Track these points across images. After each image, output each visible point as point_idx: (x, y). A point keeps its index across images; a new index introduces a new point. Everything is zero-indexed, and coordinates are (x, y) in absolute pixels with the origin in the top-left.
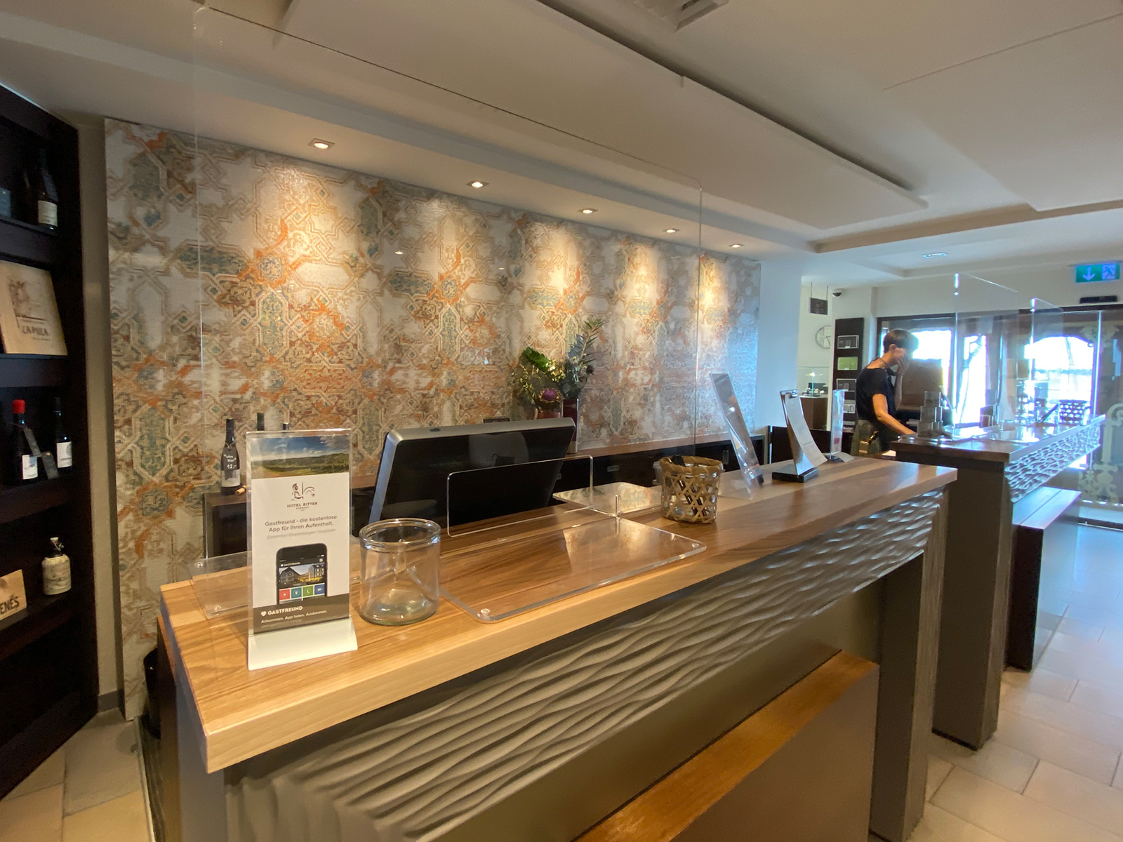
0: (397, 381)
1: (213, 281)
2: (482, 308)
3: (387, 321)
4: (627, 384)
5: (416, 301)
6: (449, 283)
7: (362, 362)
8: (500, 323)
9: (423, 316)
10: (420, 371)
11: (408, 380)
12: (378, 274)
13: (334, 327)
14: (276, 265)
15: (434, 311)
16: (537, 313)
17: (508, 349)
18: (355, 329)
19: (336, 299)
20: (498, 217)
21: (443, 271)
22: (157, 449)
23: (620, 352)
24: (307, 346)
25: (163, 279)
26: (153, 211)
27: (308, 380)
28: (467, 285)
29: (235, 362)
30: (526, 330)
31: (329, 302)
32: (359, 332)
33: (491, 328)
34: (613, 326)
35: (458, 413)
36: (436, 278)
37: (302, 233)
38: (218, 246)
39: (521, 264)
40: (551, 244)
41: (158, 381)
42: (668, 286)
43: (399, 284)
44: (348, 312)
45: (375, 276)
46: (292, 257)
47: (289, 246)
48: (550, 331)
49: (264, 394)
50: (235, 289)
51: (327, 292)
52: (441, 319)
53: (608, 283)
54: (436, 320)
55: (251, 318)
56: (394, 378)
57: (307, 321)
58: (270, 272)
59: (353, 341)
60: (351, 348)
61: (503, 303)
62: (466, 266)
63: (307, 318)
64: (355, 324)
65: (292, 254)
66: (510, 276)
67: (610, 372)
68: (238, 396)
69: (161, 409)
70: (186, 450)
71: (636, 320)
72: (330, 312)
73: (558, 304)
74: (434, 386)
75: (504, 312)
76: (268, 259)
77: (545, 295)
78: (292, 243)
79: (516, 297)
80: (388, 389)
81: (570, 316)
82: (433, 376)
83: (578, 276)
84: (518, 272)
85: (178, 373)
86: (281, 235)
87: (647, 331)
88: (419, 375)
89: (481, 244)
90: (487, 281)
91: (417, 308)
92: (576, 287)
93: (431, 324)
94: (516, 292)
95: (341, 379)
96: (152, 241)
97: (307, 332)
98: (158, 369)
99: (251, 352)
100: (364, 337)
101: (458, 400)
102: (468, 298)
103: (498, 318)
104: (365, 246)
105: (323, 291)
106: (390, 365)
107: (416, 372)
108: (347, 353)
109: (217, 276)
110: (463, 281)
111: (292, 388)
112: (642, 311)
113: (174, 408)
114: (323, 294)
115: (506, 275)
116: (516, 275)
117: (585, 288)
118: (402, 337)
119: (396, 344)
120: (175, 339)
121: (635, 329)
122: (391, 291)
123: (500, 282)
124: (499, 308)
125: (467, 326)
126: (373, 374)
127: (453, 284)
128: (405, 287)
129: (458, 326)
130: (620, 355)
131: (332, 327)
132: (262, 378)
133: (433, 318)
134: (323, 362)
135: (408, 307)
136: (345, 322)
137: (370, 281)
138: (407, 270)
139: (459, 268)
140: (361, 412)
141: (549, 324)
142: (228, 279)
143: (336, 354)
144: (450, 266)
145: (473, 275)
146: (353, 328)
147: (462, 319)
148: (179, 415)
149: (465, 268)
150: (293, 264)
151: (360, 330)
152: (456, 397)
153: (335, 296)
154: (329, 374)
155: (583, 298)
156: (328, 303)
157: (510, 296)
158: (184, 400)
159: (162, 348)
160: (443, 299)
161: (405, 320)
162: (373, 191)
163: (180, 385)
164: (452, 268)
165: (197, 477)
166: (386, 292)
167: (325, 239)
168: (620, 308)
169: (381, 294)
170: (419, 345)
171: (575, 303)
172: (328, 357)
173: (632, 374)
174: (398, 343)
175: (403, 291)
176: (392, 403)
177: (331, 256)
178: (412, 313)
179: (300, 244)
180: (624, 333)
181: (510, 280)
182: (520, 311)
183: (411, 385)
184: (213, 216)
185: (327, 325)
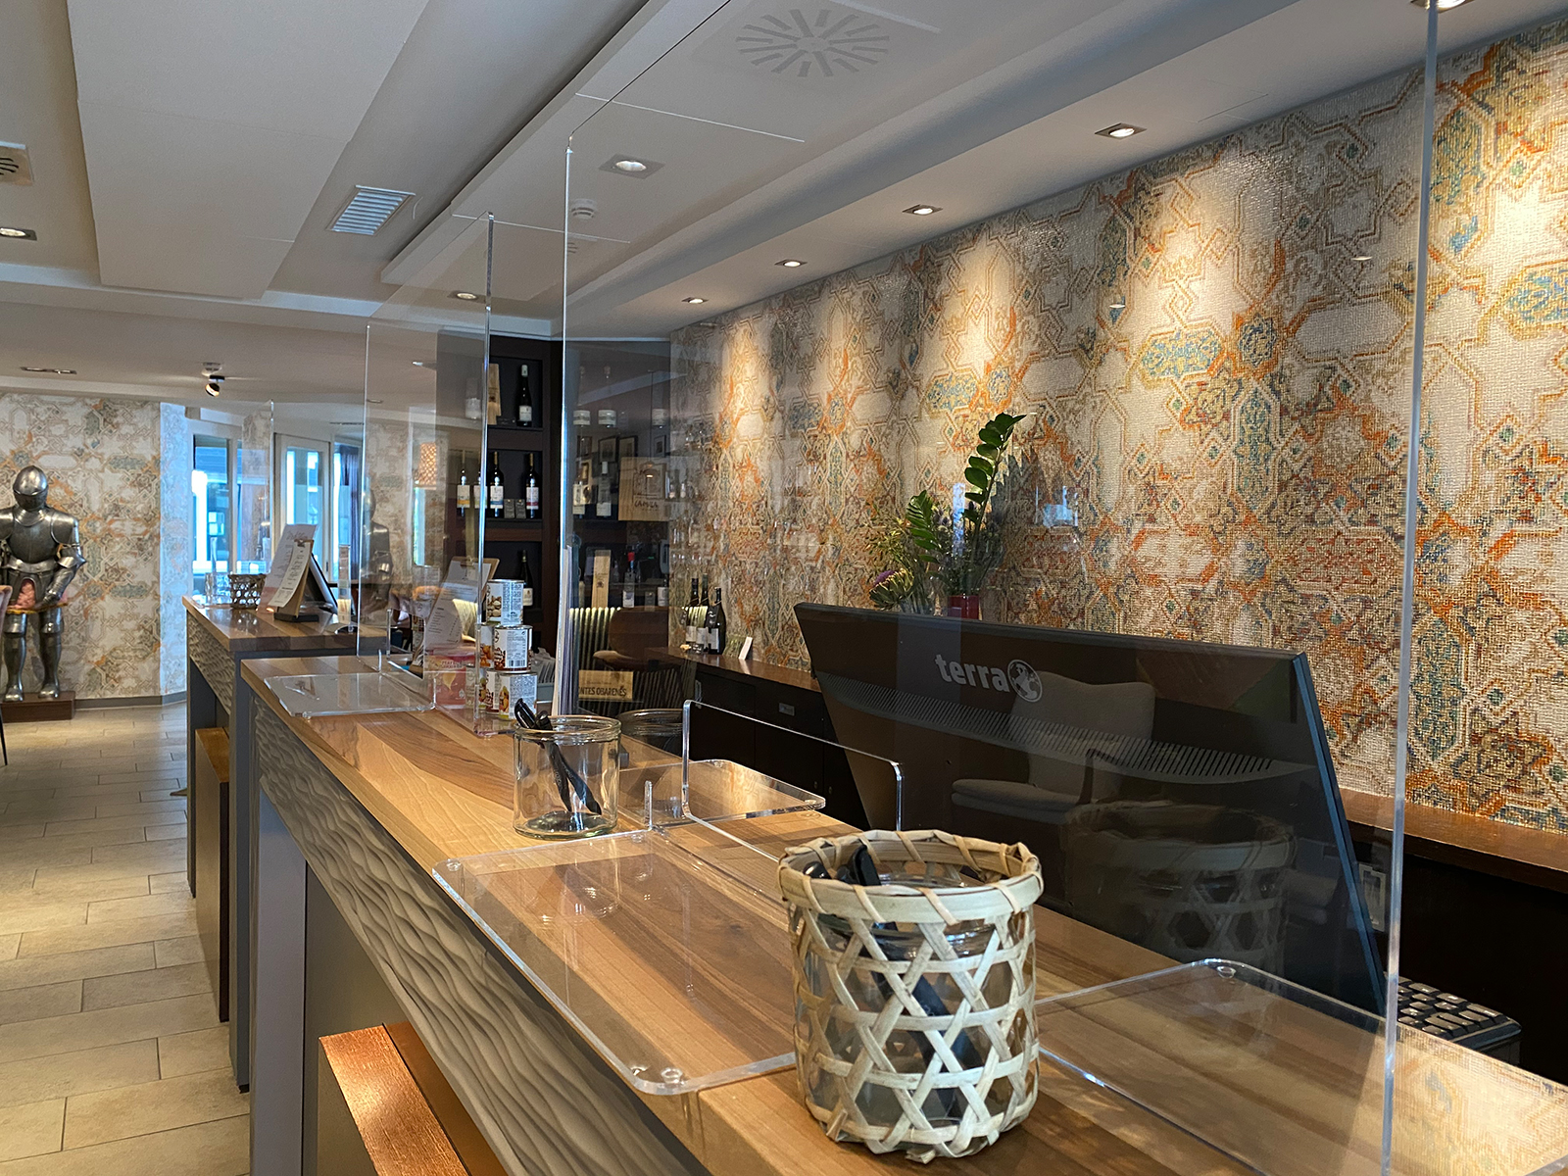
2: (870, 432)
4: (1134, 572)
5: (808, 438)
6: (836, 404)
8: (889, 455)
9: (814, 458)
10: (810, 535)
12: (783, 413)
14: (728, 425)
15: (822, 449)
16: (940, 423)
17: (898, 498)
21: (831, 388)
23: (1116, 490)
28: (854, 399)
30: (925, 459)
31: (752, 456)
33: (878, 460)
34: (1095, 423)
36: (826, 401)
39: (919, 339)
40: (965, 281)
43: (796, 420)
45: (779, 417)
52: (829, 458)
53: (1082, 316)
54: (824, 461)
59: (766, 499)
61: (894, 418)
62: (854, 371)
64: (767, 477)
66: (904, 367)
71: (1161, 393)
73: (975, 396)
75: (895, 432)
77: (953, 384)
79: (910, 403)
83: (1013, 325)
84: (915, 356)
87: (1200, 418)
89: (869, 329)
90: (876, 387)
91: (808, 447)
92: (1009, 350)
93: (820, 468)
94: (911, 393)
102: (855, 421)
103: (887, 444)
104: (774, 382)
105: (750, 444)
107: (807, 535)
110: (850, 396)
112: (1181, 365)
114: (750, 448)
115: (899, 368)
117: (1028, 347)
118: (797, 489)
119: (793, 498)
121: (1161, 417)
122: (790, 431)
123: (891, 383)
124: (889, 427)
125: (852, 465)
127: (841, 403)
128: (799, 422)
129: (844, 466)
130: (1110, 500)
131: (754, 484)
133: (822, 459)
135: (802, 448)
137: (777, 424)
138: (802, 399)
139: (846, 377)
141: (959, 442)
144: (838, 378)
145: (860, 383)
147: (848, 455)
149: (852, 375)
151: (770, 484)
155: (1024, 370)
157: (904, 403)
160: (831, 429)
162: (780, 310)
164: (840, 380)
166: (787, 433)
168: (1115, 368)
169: (784, 437)
170: (810, 499)
171: (1007, 387)
173: (1150, 547)
175: (799, 428)
177: (755, 404)
180: (1125, 438)
181: (903, 374)
182: (917, 426)
183: (803, 553)
185: (751, 482)
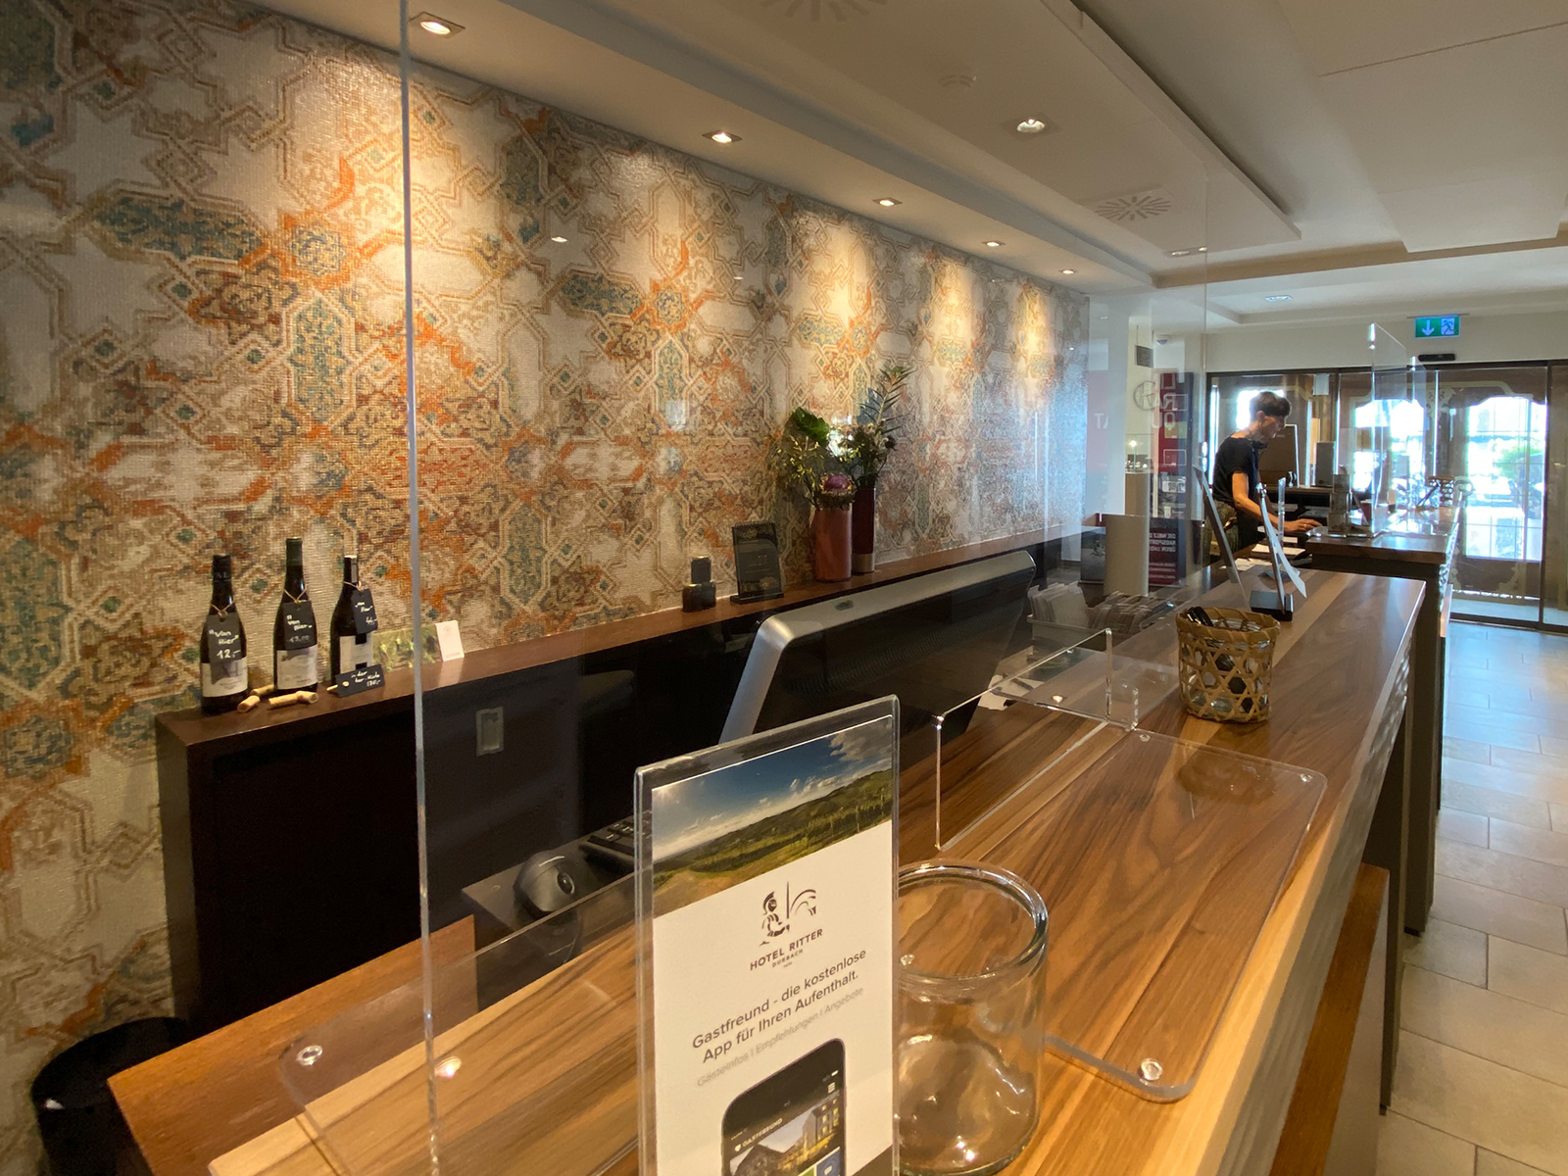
0: (576, 467)
1: (181, 271)
2: (725, 342)
3: (556, 361)
4: (937, 463)
5: (611, 325)
6: (669, 299)
7: (507, 434)
8: (754, 370)
9: (624, 351)
10: (619, 449)
11: (597, 465)
12: (539, 274)
13: (452, 369)
14: (329, 246)
15: (643, 344)
16: (811, 353)
17: (767, 411)
18: (493, 373)
19: (455, 316)
20: (748, 195)
21: (658, 277)
22: (38, 630)
23: (927, 416)
24: (395, 405)
25: (58, 263)
26: (34, 113)
27: (397, 469)
28: (699, 303)
29: (233, 438)
30: (795, 381)
31: (441, 321)
32: (503, 379)
33: (740, 374)
34: (917, 378)
35: (686, 518)
36: (646, 288)
37: (387, 189)
38: (193, 200)
39: (786, 275)
40: (829, 247)
41: (41, 481)
42: (984, 322)
43: (579, 295)
44: (481, 341)
45: (533, 276)
46: (365, 233)
47: (358, 212)
48: (831, 383)
49: (300, 501)
50: (234, 289)
51: (437, 303)
52: (656, 358)
53: (909, 312)
54: (647, 360)
55: (271, 349)
56: (569, 462)
57: (395, 356)
58: (316, 259)
59: (492, 396)
60: (487, 407)
61: (759, 336)
62: (698, 271)
63: (394, 351)
64: (493, 363)
65: (363, 227)
66: (770, 293)
67: (913, 446)
68: (241, 506)
69: (48, 541)
70: (112, 628)
71: (946, 369)
72: (443, 340)
73: (842, 340)
74: (645, 475)
75: (761, 350)
76: (310, 234)
77: (822, 325)
78: (363, 205)
79: (779, 328)
80: (560, 482)
81: (858, 360)
82: (643, 456)
83: (869, 300)
84: (782, 287)
85: (92, 461)
86: (340, 190)
87: (961, 386)
88: (617, 455)
89: (722, 237)
90: (733, 300)
91: (612, 337)
92: (867, 315)
93: (638, 367)
94: (778, 319)
95: (465, 466)
96: (31, 176)
97: (396, 377)
98: (42, 454)
99: (269, 416)
100: (512, 387)
101: (687, 497)
102: (701, 325)
103: (751, 360)
104: (514, 222)
105: (429, 301)
106: (563, 439)
107: (612, 450)
108: (478, 417)
109: (189, 260)
110: (693, 296)
111: (363, 487)
112: (953, 356)
113: (83, 537)
114: (429, 307)
115: (763, 290)
116: (779, 293)
117: (879, 319)
118: (585, 389)
119: (575, 400)
120: (84, 390)
121: (946, 382)
122: (564, 306)
123: (753, 301)
124: (752, 344)
125: (700, 372)
126: (530, 456)
127: (676, 299)
128: (590, 299)
129: (685, 371)
130: (926, 420)
131: (447, 368)
132: (296, 468)
133: (641, 356)
134: (428, 435)
135: (596, 336)
136: (474, 360)
137: (524, 287)
138: (593, 271)
139: (685, 273)
140: (507, 527)
141: (830, 372)
142: (217, 268)
143: (456, 420)
144: (670, 269)
145: (710, 287)
146: (489, 370)
147: (691, 360)
148: (95, 551)
149: (696, 274)
150: (366, 246)
151: (504, 374)
152: (682, 492)
153: (455, 312)
154: (440, 458)
155: (877, 334)
156: (438, 324)
157: (770, 325)
158: (107, 519)
159: (51, 409)
160: (660, 324)
161: (589, 358)
162: (529, 125)
163: (96, 487)
164: (673, 273)
165: (141, 682)
166: (555, 307)
167: (435, 203)
168: (925, 350)
169: (545, 310)
170: (617, 404)
171: (866, 341)
172: (439, 424)
173: (943, 448)
174: (578, 398)
175: (586, 307)
176: (567, 506)
177: (445, 236)
178: (604, 346)
179: (380, 209)
180: (932, 389)
181: (769, 299)
182: (786, 349)
183: (602, 472)
184: (183, 138)
185: (436, 364)
